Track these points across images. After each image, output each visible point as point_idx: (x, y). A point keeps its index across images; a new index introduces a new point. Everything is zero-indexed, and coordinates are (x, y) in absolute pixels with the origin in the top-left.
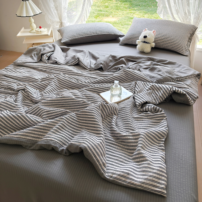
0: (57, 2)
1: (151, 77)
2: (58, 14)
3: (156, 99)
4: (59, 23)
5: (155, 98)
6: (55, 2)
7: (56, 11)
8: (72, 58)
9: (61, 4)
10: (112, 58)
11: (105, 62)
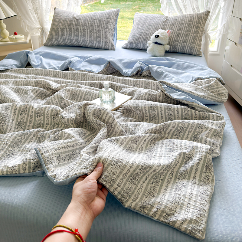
0: (37, 3)
2: (38, 18)
4: (40, 29)
6: (33, 2)
7: (35, 15)
9: (42, 5)
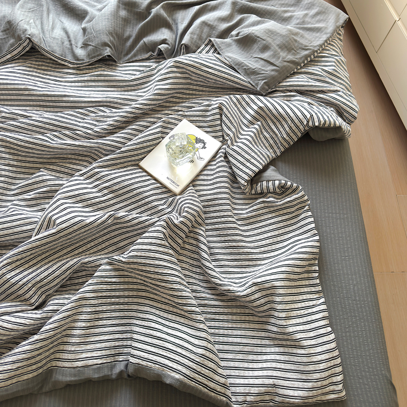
1: (248, 71)
3: (274, 145)
5: (272, 142)
8: (5, 31)
10: (125, 9)
11: (112, 36)
